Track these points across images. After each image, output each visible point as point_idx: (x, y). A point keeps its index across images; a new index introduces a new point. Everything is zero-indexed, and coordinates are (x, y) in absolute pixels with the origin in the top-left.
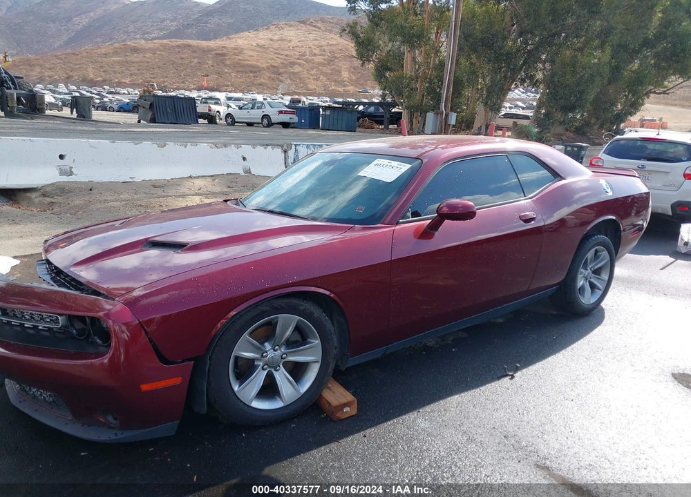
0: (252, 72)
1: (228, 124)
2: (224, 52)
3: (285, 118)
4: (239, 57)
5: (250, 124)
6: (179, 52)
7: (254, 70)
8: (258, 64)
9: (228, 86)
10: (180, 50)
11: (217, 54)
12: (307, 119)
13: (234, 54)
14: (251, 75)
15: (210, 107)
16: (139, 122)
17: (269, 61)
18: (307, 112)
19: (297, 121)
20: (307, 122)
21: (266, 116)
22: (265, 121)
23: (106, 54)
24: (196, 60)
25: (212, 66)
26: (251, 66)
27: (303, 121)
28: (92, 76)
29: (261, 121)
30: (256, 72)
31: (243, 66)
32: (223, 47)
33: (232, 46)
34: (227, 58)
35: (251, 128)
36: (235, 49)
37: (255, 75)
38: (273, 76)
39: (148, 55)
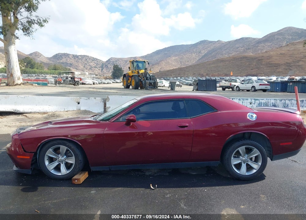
0: (275, 66)
1: (237, 91)
2: (262, 58)
3: (263, 87)
4: (269, 60)
5: (248, 91)
6: (241, 60)
7: (276, 65)
8: (279, 62)
9: (261, 74)
10: (241, 59)
11: (258, 60)
12: (280, 87)
13: (267, 59)
14: (275, 68)
15: (231, 84)
16: (193, 90)
17: (286, 61)
18: (280, 84)
19: (270, 89)
20: (280, 89)
21: (253, 87)
22: (253, 89)
23: (210, 64)
24: (248, 63)
25: (255, 65)
26: (275, 64)
27: (278, 88)
28: (202, 73)
29: (251, 89)
30: (277, 66)
31: (271, 64)
32: (262, 56)
33: (267, 55)
34: (263, 61)
35: (249, 92)
36: (268, 57)
37: (277, 67)
38: (287, 67)
39: (227, 63)
